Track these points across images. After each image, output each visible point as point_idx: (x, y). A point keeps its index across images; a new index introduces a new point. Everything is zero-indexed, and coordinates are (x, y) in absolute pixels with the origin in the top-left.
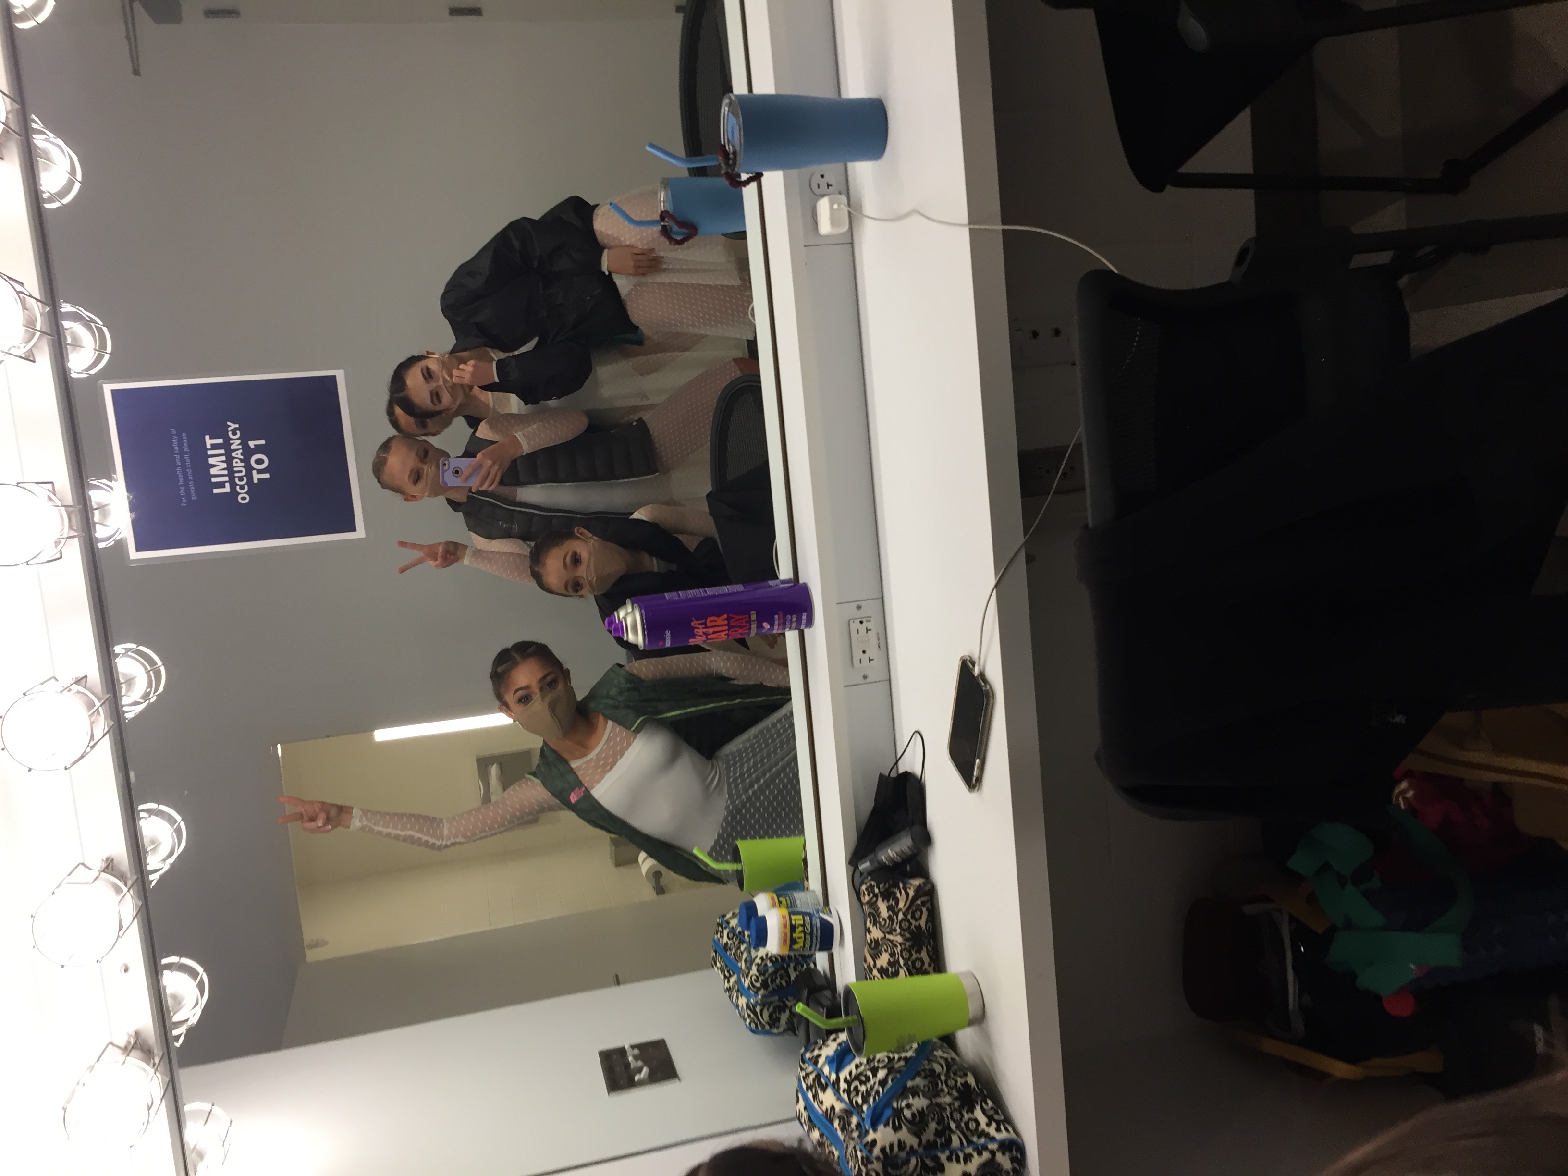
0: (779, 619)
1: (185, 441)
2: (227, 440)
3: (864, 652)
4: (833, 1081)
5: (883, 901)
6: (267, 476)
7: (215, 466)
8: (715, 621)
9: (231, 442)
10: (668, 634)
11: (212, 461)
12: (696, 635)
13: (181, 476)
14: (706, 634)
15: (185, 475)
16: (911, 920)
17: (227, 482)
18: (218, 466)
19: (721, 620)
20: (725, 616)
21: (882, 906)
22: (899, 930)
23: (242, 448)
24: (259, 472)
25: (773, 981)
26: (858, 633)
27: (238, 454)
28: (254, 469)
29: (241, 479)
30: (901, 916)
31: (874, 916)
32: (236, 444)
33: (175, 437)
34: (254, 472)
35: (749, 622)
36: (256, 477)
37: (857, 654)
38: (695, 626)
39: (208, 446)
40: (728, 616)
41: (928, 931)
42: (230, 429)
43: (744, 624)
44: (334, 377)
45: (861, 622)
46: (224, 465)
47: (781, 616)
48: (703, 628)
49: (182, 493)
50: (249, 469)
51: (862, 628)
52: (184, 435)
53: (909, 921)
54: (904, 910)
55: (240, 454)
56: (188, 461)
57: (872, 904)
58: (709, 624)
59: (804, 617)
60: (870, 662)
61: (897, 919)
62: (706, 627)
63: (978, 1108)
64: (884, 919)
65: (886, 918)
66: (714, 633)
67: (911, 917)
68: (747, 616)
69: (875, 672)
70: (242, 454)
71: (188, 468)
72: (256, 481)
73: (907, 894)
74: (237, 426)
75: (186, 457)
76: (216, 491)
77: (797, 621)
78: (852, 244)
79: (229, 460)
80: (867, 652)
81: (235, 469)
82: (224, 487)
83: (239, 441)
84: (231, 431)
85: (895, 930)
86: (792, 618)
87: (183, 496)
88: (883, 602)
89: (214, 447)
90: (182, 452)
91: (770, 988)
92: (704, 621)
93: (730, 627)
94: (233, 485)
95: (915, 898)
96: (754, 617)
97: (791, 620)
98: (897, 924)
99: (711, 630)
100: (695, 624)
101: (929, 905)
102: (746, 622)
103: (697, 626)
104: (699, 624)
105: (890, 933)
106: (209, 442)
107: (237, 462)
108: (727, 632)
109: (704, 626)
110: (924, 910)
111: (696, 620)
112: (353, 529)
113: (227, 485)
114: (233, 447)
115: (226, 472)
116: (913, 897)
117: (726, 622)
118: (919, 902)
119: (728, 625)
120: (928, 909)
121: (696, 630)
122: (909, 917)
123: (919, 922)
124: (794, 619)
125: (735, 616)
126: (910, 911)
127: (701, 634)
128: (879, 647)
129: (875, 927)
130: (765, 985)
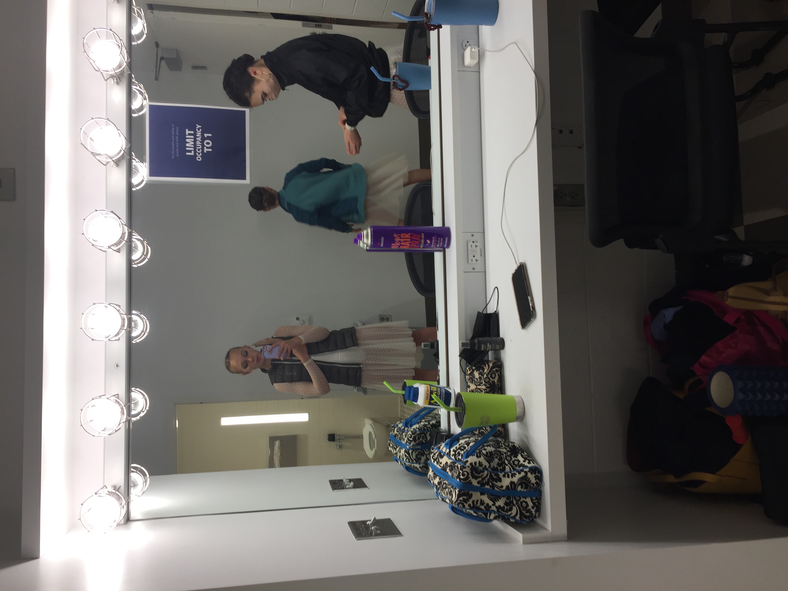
0: (435, 239)
1: (177, 130)
2: (195, 132)
3: (474, 256)
4: (448, 453)
5: (477, 371)
6: (210, 150)
7: (188, 143)
8: (405, 236)
9: (197, 133)
10: (383, 238)
11: (187, 140)
12: (395, 241)
13: (173, 145)
14: (400, 242)
15: (175, 144)
16: (490, 378)
17: (192, 150)
18: (190, 143)
19: (408, 236)
20: (410, 234)
21: (476, 374)
22: (484, 383)
23: (201, 137)
24: (207, 148)
25: (419, 439)
26: (471, 247)
27: (199, 139)
28: (205, 146)
29: (199, 150)
30: (485, 376)
31: (472, 379)
32: (199, 134)
33: (173, 128)
34: (205, 148)
35: (421, 238)
36: (206, 150)
37: (471, 257)
38: (396, 237)
39: (187, 134)
40: (411, 234)
41: (498, 386)
42: (197, 127)
43: (418, 239)
44: (245, 111)
45: (473, 242)
46: (193, 143)
47: (436, 238)
48: (399, 238)
49: (173, 153)
50: (203, 146)
51: (474, 245)
52: (177, 128)
53: (489, 378)
54: (487, 373)
55: (200, 139)
56: (177, 139)
57: (472, 374)
58: (402, 237)
59: (446, 240)
60: (476, 262)
61: (483, 377)
62: (401, 238)
63: (520, 455)
64: (477, 379)
65: (478, 378)
66: (404, 241)
67: (490, 377)
68: (420, 235)
69: (479, 267)
70: (201, 139)
71: (177, 142)
72: (205, 152)
73: (489, 366)
74: (200, 127)
75: (177, 137)
76: (187, 154)
77: (443, 242)
78: (479, 72)
79: (195, 141)
80: (475, 256)
81: (197, 145)
82: (191, 152)
83: (200, 133)
84: (198, 128)
85: (482, 383)
86: (441, 239)
87: (173, 154)
88: (484, 235)
89: (190, 134)
90: (175, 135)
91: (417, 442)
92: (399, 235)
93: (412, 240)
94: (195, 152)
95: (493, 368)
96: (423, 236)
97: (440, 240)
98: (483, 380)
99: (402, 240)
100: (396, 236)
101: (499, 373)
102: (419, 238)
103: (397, 237)
104: (398, 236)
105: (479, 385)
106: (187, 132)
107: (198, 142)
108: (410, 242)
109: (399, 237)
110: (497, 374)
111: (396, 234)
112: (244, 178)
113: (193, 152)
114: (197, 136)
115: (193, 146)
116: (492, 367)
117: (410, 237)
118: (494, 370)
119: (411, 238)
120: (498, 375)
121: (395, 239)
122: (489, 376)
123: (494, 379)
124: (442, 240)
125: (414, 234)
126: (490, 374)
127: (398, 241)
128: (481, 255)
129: (472, 384)
130: (414, 440)
